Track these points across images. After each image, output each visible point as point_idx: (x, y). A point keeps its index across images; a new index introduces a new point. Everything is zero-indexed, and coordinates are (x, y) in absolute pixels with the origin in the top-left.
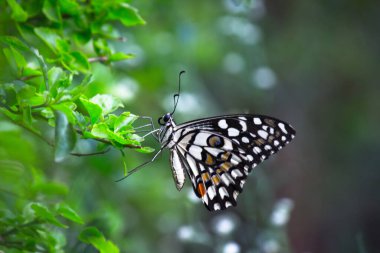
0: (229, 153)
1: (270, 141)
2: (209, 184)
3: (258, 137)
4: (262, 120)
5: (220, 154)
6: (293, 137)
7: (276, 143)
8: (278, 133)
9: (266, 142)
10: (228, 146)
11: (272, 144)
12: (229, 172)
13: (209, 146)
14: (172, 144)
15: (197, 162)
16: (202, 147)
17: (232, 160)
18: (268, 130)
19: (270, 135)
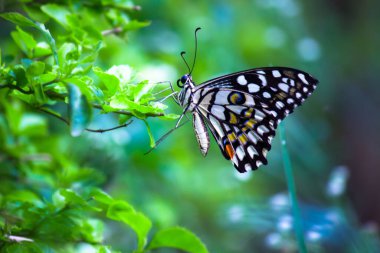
0: (251, 109)
1: (291, 94)
2: (236, 144)
3: (280, 91)
4: (281, 72)
5: (243, 112)
6: (315, 87)
7: (298, 95)
8: (299, 85)
9: (288, 95)
10: (250, 101)
11: (294, 97)
12: (255, 129)
13: (231, 104)
14: (192, 106)
15: (221, 122)
16: (224, 106)
17: (256, 116)
18: (288, 83)
19: (291, 87)
